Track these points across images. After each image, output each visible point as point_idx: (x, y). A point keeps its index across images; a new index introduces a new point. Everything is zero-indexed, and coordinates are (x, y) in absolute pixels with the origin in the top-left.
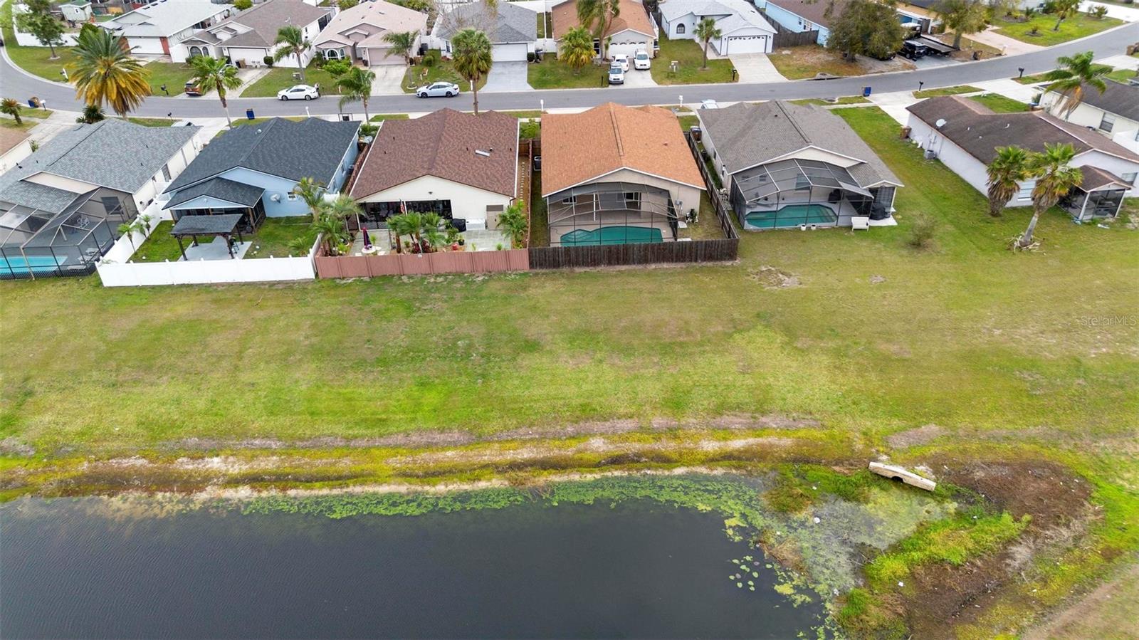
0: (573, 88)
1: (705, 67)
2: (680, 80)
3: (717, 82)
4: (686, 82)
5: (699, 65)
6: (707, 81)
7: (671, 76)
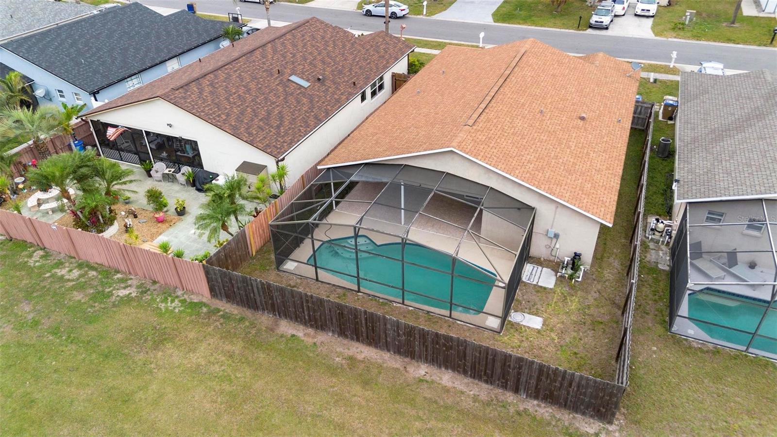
0: (541, 26)
1: (733, 23)
2: (689, 34)
3: (745, 42)
4: (697, 37)
5: (726, 20)
6: (729, 40)
7: (679, 28)
